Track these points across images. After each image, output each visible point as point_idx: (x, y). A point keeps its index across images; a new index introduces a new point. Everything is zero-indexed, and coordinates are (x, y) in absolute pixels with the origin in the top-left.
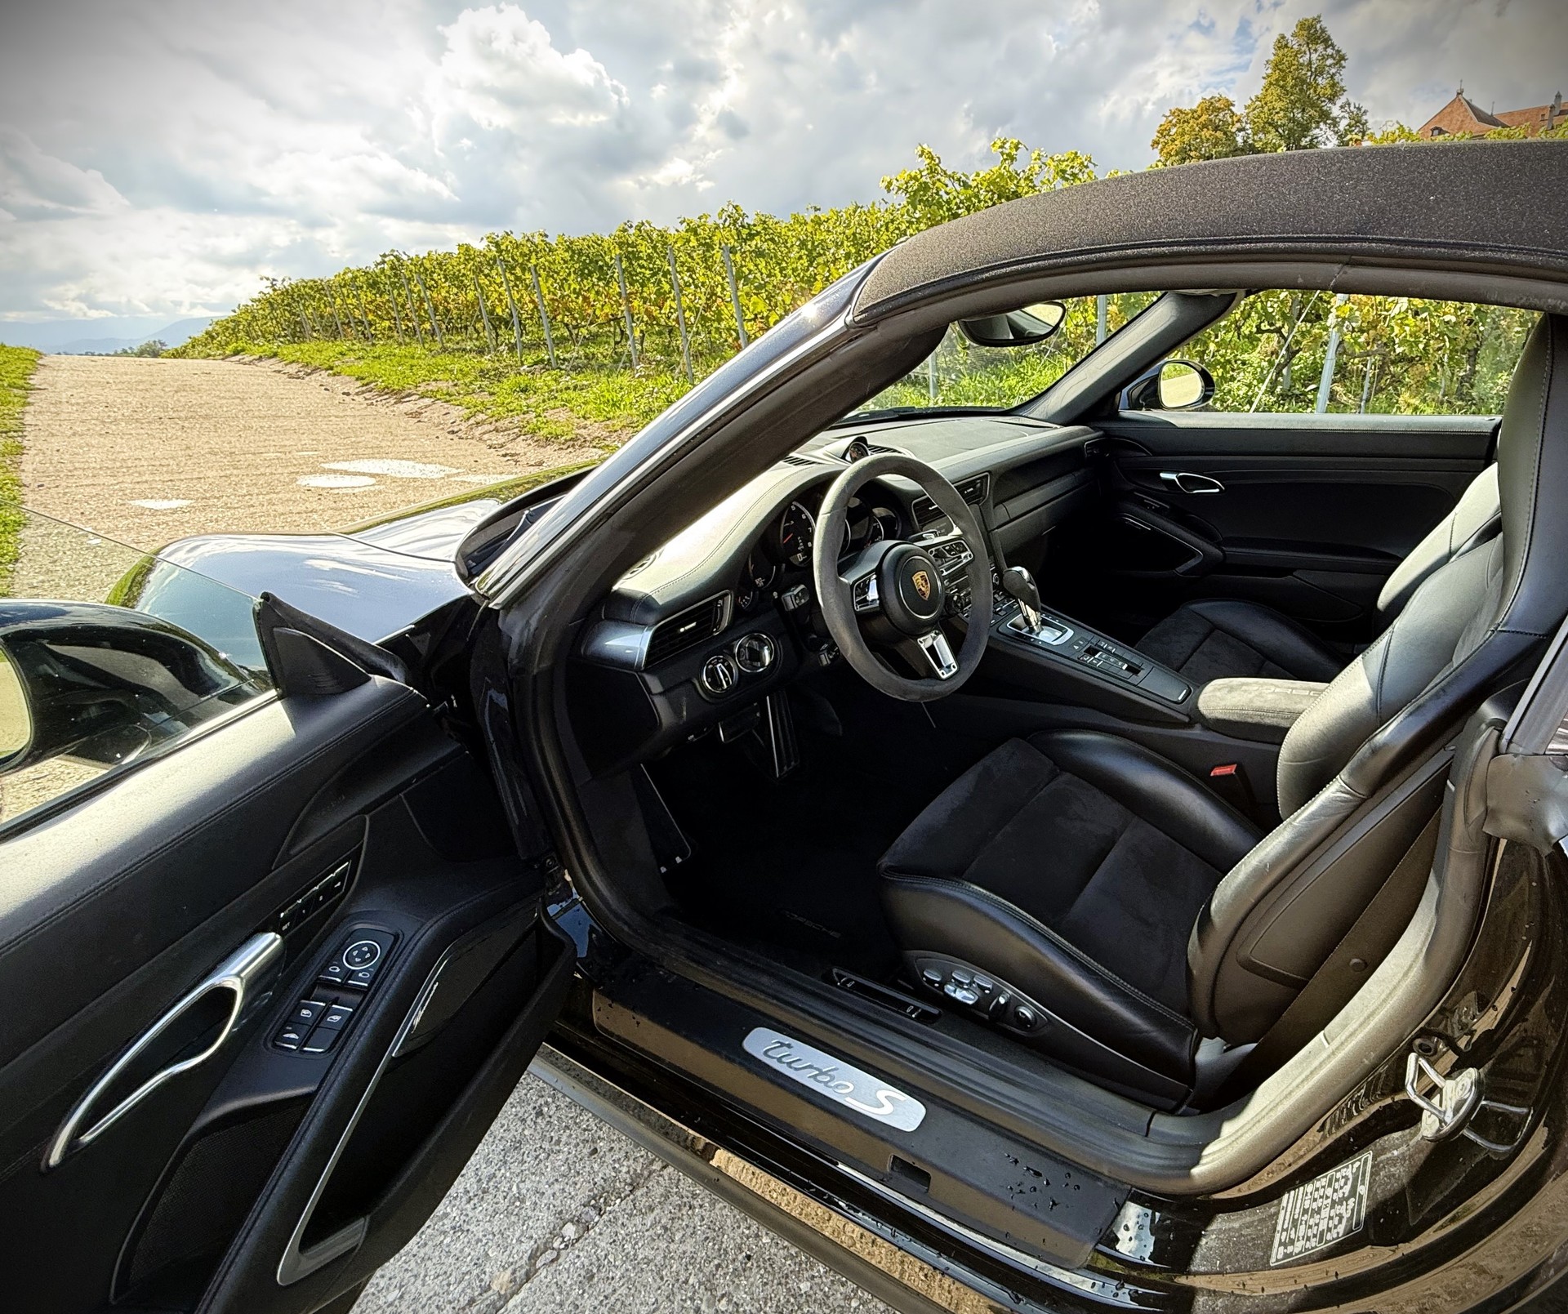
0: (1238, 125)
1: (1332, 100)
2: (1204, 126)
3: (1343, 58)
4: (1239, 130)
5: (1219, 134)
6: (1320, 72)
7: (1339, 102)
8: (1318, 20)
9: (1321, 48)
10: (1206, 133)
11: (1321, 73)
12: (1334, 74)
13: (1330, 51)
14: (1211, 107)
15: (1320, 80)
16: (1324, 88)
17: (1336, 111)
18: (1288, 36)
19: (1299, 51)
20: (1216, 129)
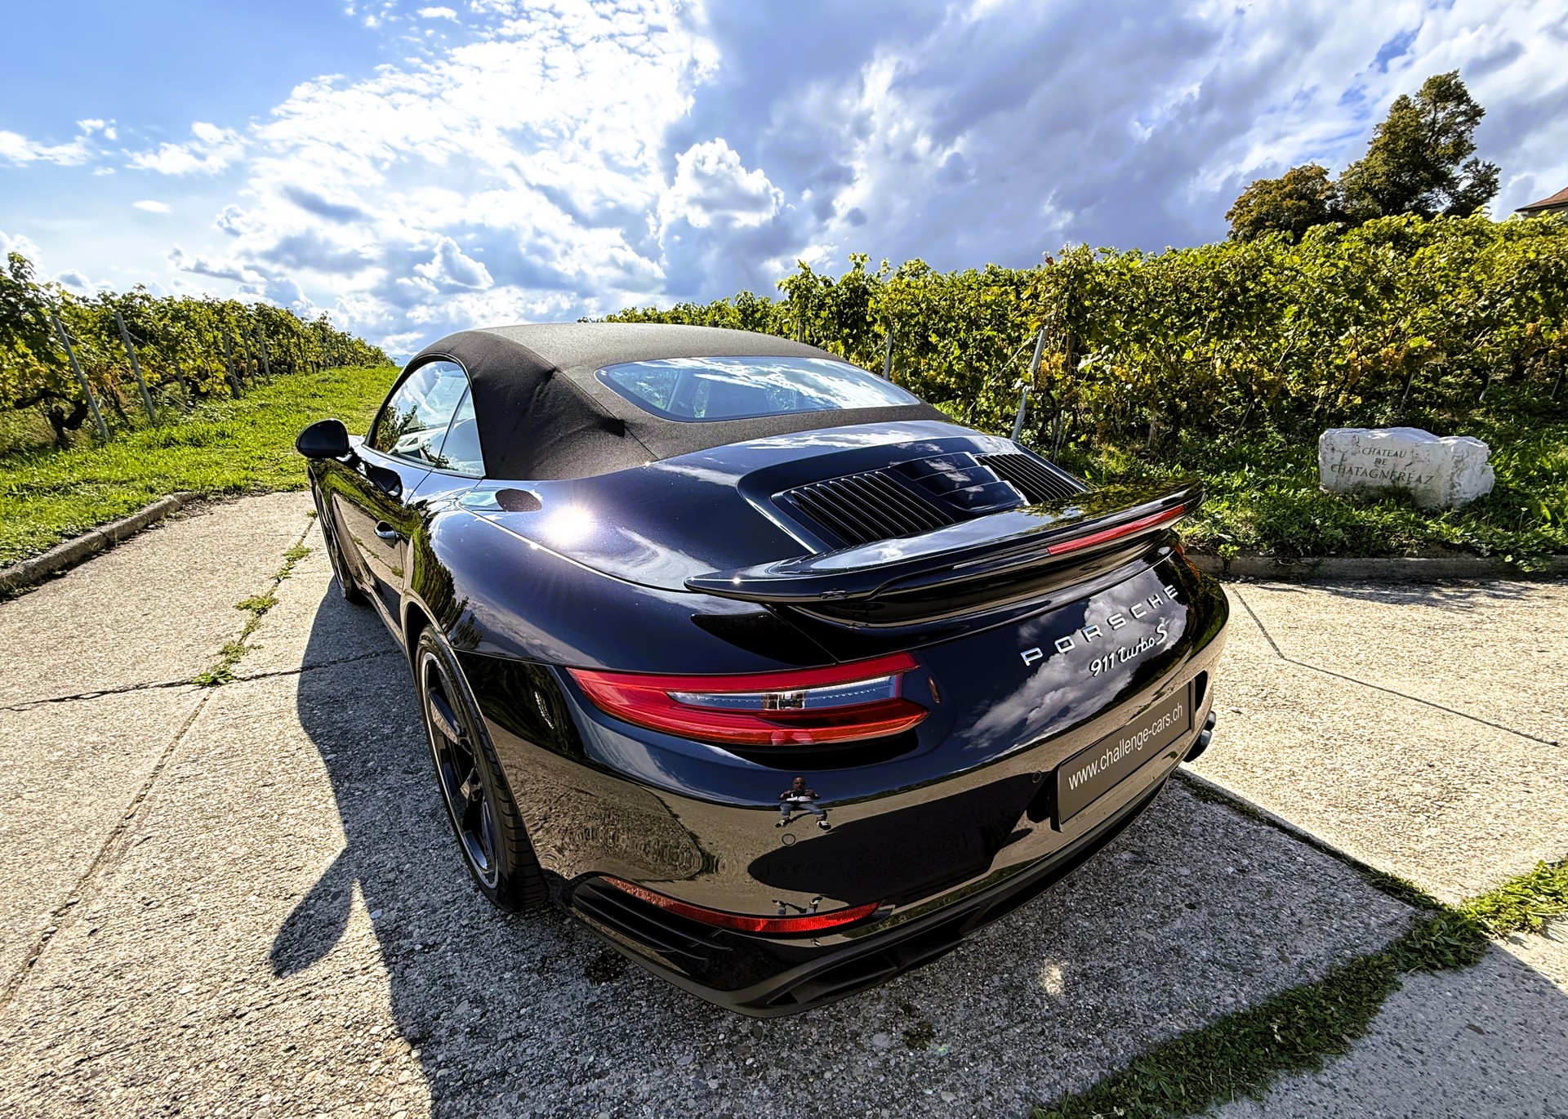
0: (1329, 193)
1: (1454, 159)
2: (1290, 196)
3: (1480, 113)
4: (1328, 198)
5: (1303, 203)
6: (1444, 131)
7: (1463, 162)
8: (1455, 75)
9: (1451, 106)
10: (1288, 203)
11: (1446, 132)
12: (1463, 132)
13: (1463, 107)
14: (1300, 177)
15: (1442, 140)
16: (1447, 148)
17: (1457, 171)
18: (1412, 97)
19: (1422, 111)
20: (1302, 197)
